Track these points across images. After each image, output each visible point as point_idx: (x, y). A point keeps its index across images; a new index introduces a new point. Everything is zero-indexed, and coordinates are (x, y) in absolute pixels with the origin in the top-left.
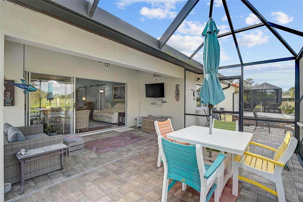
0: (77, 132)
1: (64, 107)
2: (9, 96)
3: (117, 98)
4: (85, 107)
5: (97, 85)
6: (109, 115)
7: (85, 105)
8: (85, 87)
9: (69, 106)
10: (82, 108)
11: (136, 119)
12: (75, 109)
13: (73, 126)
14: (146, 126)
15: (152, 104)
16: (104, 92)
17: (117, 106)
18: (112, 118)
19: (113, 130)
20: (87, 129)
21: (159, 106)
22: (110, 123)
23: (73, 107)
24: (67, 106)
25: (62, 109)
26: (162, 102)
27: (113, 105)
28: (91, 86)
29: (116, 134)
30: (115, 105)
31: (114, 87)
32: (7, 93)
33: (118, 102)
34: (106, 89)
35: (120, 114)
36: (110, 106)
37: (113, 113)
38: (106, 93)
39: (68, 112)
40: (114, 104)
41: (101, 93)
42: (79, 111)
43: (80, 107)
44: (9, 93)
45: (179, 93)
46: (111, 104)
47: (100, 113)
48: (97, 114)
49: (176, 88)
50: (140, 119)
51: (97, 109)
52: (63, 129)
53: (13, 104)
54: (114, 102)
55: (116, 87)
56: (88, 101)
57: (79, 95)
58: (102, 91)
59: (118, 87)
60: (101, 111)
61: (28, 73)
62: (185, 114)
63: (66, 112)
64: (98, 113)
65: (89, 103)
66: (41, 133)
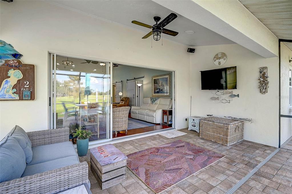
0: (114, 136)
1: (101, 103)
2: (28, 87)
3: (158, 92)
4: (122, 103)
5: (134, 78)
6: (151, 113)
7: (122, 100)
8: (122, 81)
9: (105, 102)
10: (119, 103)
11: (186, 120)
12: (112, 105)
13: (110, 127)
14: (208, 132)
15: (213, 99)
16: (142, 86)
17: (158, 101)
18: (155, 116)
19: (159, 133)
20: (127, 131)
21: (224, 101)
22: (151, 123)
23: (110, 102)
24: (104, 101)
25: (99, 105)
26: (230, 96)
27: (154, 101)
28: (127, 80)
29: (165, 141)
30: (156, 100)
31: (154, 79)
32: (25, 83)
33: (159, 97)
34: (144, 83)
35: (164, 112)
36: (150, 102)
37: (155, 111)
38: (145, 87)
39: (105, 108)
40: (154, 99)
41: (139, 87)
42: (116, 108)
43: (117, 102)
44: (28, 83)
45: (266, 80)
46: (151, 99)
47: (139, 110)
48: (136, 111)
49: (261, 72)
50: (194, 120)
51: (134, 106)
52: (97, 131)
53: (32, 97)
54: (154, 97)
55: (157, 79)
56: (125, 96)
57: (116, 90)
58: (139, 85)
59: (158, 79)
60: (139, 108)
61: (53, 55)
62: (280, 116)
63: (103, 107)
64: (136, 109)
65: (126, 98)
66: (65, 141)
